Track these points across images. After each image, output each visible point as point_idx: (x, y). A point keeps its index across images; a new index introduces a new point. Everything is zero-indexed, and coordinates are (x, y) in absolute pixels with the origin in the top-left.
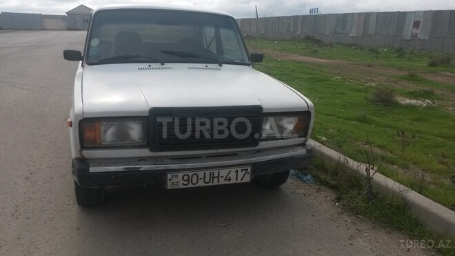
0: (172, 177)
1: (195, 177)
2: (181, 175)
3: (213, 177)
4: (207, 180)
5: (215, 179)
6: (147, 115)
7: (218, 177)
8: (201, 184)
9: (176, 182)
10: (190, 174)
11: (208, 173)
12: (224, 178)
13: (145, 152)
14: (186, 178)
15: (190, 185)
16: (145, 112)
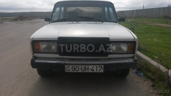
0: (67, 67)
1: (77, 68)
2: (71, 66)
3: (86, 69)
4: (83, 70)
5: (86, 70)
6: (57, 40)
7: (88, 69)
8: (80, 71)
9: (69, 69)
10: (75, 66)
11: (83, 66)
12: (91, 70)
13: (57, 56)
14: (73, 68)
15: (75, 71)
16: (56, 38)
